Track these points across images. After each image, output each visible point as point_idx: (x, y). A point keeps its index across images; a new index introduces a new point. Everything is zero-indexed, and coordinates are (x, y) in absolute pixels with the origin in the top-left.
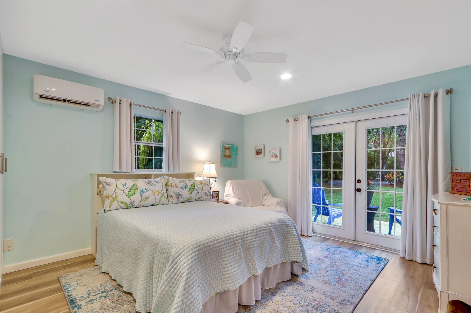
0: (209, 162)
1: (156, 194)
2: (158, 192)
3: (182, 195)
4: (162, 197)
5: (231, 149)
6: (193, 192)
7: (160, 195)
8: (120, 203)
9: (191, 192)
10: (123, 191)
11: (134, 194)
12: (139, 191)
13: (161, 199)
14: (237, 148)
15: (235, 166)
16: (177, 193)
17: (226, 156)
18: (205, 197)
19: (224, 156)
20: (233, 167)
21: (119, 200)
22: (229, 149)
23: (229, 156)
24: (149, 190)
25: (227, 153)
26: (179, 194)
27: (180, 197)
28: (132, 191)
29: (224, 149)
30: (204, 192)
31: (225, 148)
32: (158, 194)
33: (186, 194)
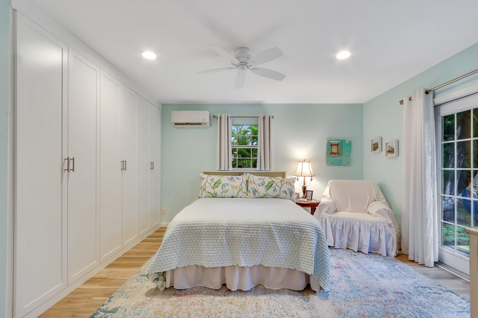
0: (304, 160)
1: (234, 189)
2: (237, 187)
3: (258, 191)
4: (240, 191)
5: (340, 145)
6: (270, 189)
7: (238, 189)
8: (207, 193)
9: (267, 189)
10: (210, 185)
11: (218, 187)
12: (221, 185)
13: (239, 193)
14: (350, 143)
15: (348, 164)
16: (254, 189)
17: (332, 153)
18: (283, 195)
19: (329, 153)
20: (344, 165)
21: (207, 190)
22: (337, 145)
23: (338, 153)
24: (229, 185)
25: (334, 150)
26: (256, 190)
27: (257, 192)
28: (216, 184)
29: (330, 146)
30: (282, 190)
31: (332, 145)
32: (236, 189)
33: (262, 190)
